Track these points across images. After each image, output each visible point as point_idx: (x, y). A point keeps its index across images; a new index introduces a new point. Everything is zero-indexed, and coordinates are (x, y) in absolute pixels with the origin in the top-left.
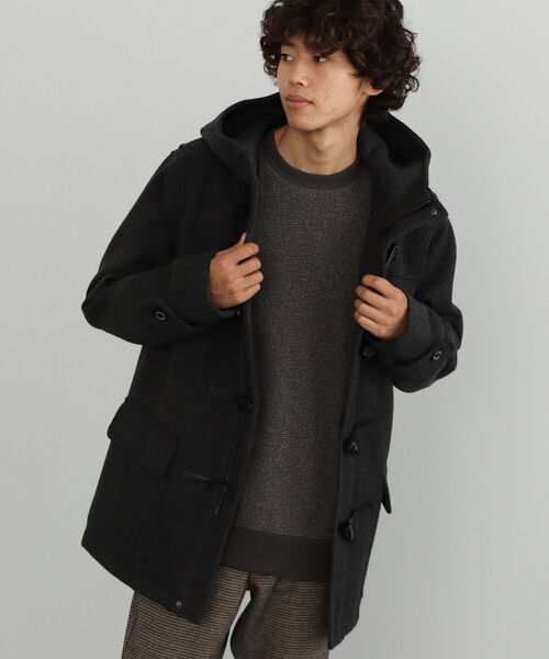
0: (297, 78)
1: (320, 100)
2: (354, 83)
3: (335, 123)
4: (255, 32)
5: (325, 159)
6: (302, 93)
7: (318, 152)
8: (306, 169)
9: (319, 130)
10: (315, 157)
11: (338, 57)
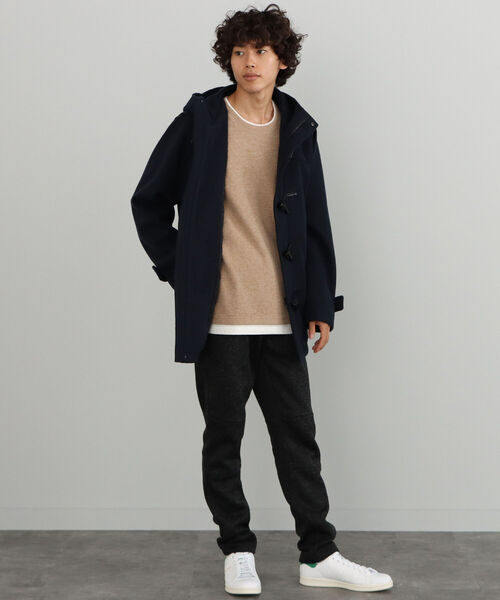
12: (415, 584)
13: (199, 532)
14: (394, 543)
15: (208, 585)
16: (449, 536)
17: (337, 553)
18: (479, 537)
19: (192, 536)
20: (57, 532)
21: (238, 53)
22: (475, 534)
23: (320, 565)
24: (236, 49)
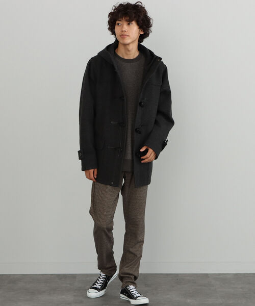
0: (124, 30)
1: (131, 35)
2: (138, 30)
3: (133, 42)
4: (107, 19)
5: (131, 53)
6: (125, 33)
7: (129, 51)
8: (126, 58)
9: (128, 44)
10: (128, 53)
11: (134, 22)
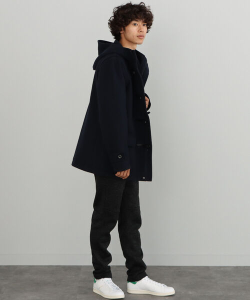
12: (190, 293)
13: (81, 266)
14: (179, 272)
15: (86, 293)
16: (207, 268)
17: (147, 277)
18: (222, 269)
19: (78, 268)
20: (9, 266)
21: (135, 24)
22: (221, 267)
23: (138, 283)
24: (134, 22)
